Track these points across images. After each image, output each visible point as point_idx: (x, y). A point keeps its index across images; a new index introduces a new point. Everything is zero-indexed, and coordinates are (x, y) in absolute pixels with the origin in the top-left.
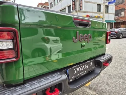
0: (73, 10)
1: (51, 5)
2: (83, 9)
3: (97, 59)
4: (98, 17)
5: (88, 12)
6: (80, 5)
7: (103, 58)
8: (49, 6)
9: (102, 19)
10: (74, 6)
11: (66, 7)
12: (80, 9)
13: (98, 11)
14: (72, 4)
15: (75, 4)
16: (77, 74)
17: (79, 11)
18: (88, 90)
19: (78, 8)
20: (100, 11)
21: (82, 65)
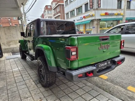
0: (90, 8)
1: (66, 2)
2: (101, 7)
3: (113, 59)
4: (118, 15)
5: (106, 10)
6: (98, 3)
7: (117, 59)
8: (64, 4)
9: (122, 16)
10: (91, 4)
11: (83, 4)
12: (99, 7)
13: (118, 8)
14: (90, 2)
15: (92, 2)
16: (100, 67)
17: (97, 9)
18: (106, 82)
19: (95, 6)
20: (120, 8)
21: (104, 63)
